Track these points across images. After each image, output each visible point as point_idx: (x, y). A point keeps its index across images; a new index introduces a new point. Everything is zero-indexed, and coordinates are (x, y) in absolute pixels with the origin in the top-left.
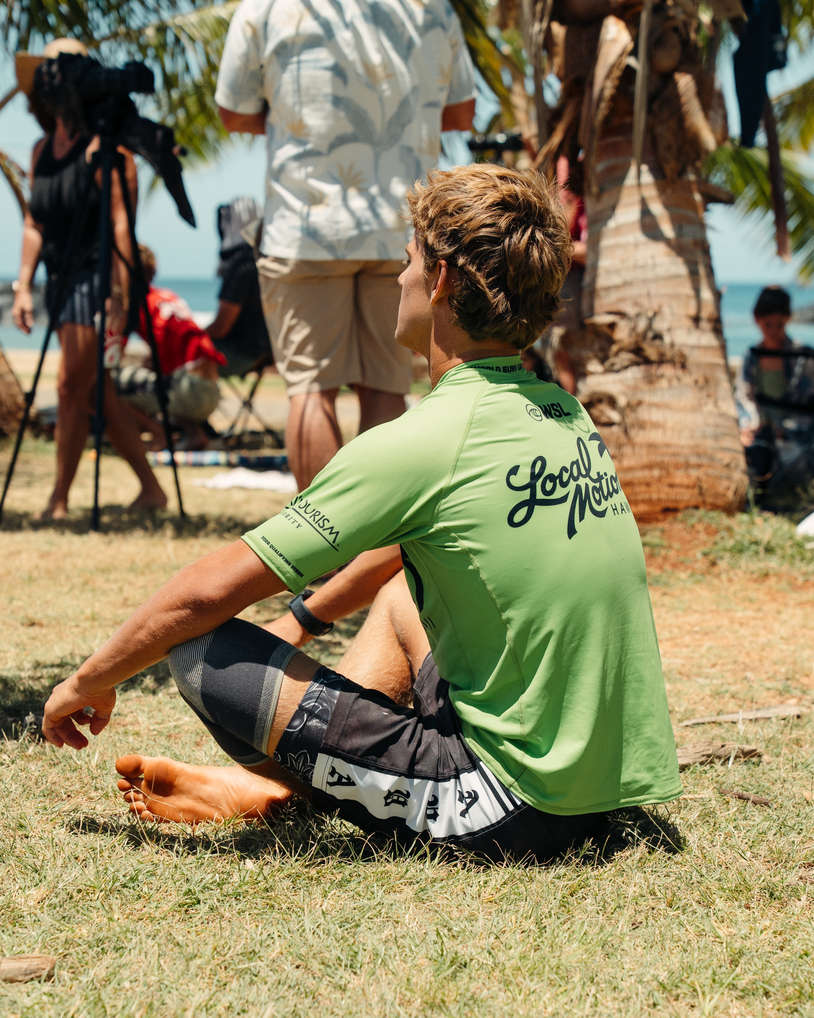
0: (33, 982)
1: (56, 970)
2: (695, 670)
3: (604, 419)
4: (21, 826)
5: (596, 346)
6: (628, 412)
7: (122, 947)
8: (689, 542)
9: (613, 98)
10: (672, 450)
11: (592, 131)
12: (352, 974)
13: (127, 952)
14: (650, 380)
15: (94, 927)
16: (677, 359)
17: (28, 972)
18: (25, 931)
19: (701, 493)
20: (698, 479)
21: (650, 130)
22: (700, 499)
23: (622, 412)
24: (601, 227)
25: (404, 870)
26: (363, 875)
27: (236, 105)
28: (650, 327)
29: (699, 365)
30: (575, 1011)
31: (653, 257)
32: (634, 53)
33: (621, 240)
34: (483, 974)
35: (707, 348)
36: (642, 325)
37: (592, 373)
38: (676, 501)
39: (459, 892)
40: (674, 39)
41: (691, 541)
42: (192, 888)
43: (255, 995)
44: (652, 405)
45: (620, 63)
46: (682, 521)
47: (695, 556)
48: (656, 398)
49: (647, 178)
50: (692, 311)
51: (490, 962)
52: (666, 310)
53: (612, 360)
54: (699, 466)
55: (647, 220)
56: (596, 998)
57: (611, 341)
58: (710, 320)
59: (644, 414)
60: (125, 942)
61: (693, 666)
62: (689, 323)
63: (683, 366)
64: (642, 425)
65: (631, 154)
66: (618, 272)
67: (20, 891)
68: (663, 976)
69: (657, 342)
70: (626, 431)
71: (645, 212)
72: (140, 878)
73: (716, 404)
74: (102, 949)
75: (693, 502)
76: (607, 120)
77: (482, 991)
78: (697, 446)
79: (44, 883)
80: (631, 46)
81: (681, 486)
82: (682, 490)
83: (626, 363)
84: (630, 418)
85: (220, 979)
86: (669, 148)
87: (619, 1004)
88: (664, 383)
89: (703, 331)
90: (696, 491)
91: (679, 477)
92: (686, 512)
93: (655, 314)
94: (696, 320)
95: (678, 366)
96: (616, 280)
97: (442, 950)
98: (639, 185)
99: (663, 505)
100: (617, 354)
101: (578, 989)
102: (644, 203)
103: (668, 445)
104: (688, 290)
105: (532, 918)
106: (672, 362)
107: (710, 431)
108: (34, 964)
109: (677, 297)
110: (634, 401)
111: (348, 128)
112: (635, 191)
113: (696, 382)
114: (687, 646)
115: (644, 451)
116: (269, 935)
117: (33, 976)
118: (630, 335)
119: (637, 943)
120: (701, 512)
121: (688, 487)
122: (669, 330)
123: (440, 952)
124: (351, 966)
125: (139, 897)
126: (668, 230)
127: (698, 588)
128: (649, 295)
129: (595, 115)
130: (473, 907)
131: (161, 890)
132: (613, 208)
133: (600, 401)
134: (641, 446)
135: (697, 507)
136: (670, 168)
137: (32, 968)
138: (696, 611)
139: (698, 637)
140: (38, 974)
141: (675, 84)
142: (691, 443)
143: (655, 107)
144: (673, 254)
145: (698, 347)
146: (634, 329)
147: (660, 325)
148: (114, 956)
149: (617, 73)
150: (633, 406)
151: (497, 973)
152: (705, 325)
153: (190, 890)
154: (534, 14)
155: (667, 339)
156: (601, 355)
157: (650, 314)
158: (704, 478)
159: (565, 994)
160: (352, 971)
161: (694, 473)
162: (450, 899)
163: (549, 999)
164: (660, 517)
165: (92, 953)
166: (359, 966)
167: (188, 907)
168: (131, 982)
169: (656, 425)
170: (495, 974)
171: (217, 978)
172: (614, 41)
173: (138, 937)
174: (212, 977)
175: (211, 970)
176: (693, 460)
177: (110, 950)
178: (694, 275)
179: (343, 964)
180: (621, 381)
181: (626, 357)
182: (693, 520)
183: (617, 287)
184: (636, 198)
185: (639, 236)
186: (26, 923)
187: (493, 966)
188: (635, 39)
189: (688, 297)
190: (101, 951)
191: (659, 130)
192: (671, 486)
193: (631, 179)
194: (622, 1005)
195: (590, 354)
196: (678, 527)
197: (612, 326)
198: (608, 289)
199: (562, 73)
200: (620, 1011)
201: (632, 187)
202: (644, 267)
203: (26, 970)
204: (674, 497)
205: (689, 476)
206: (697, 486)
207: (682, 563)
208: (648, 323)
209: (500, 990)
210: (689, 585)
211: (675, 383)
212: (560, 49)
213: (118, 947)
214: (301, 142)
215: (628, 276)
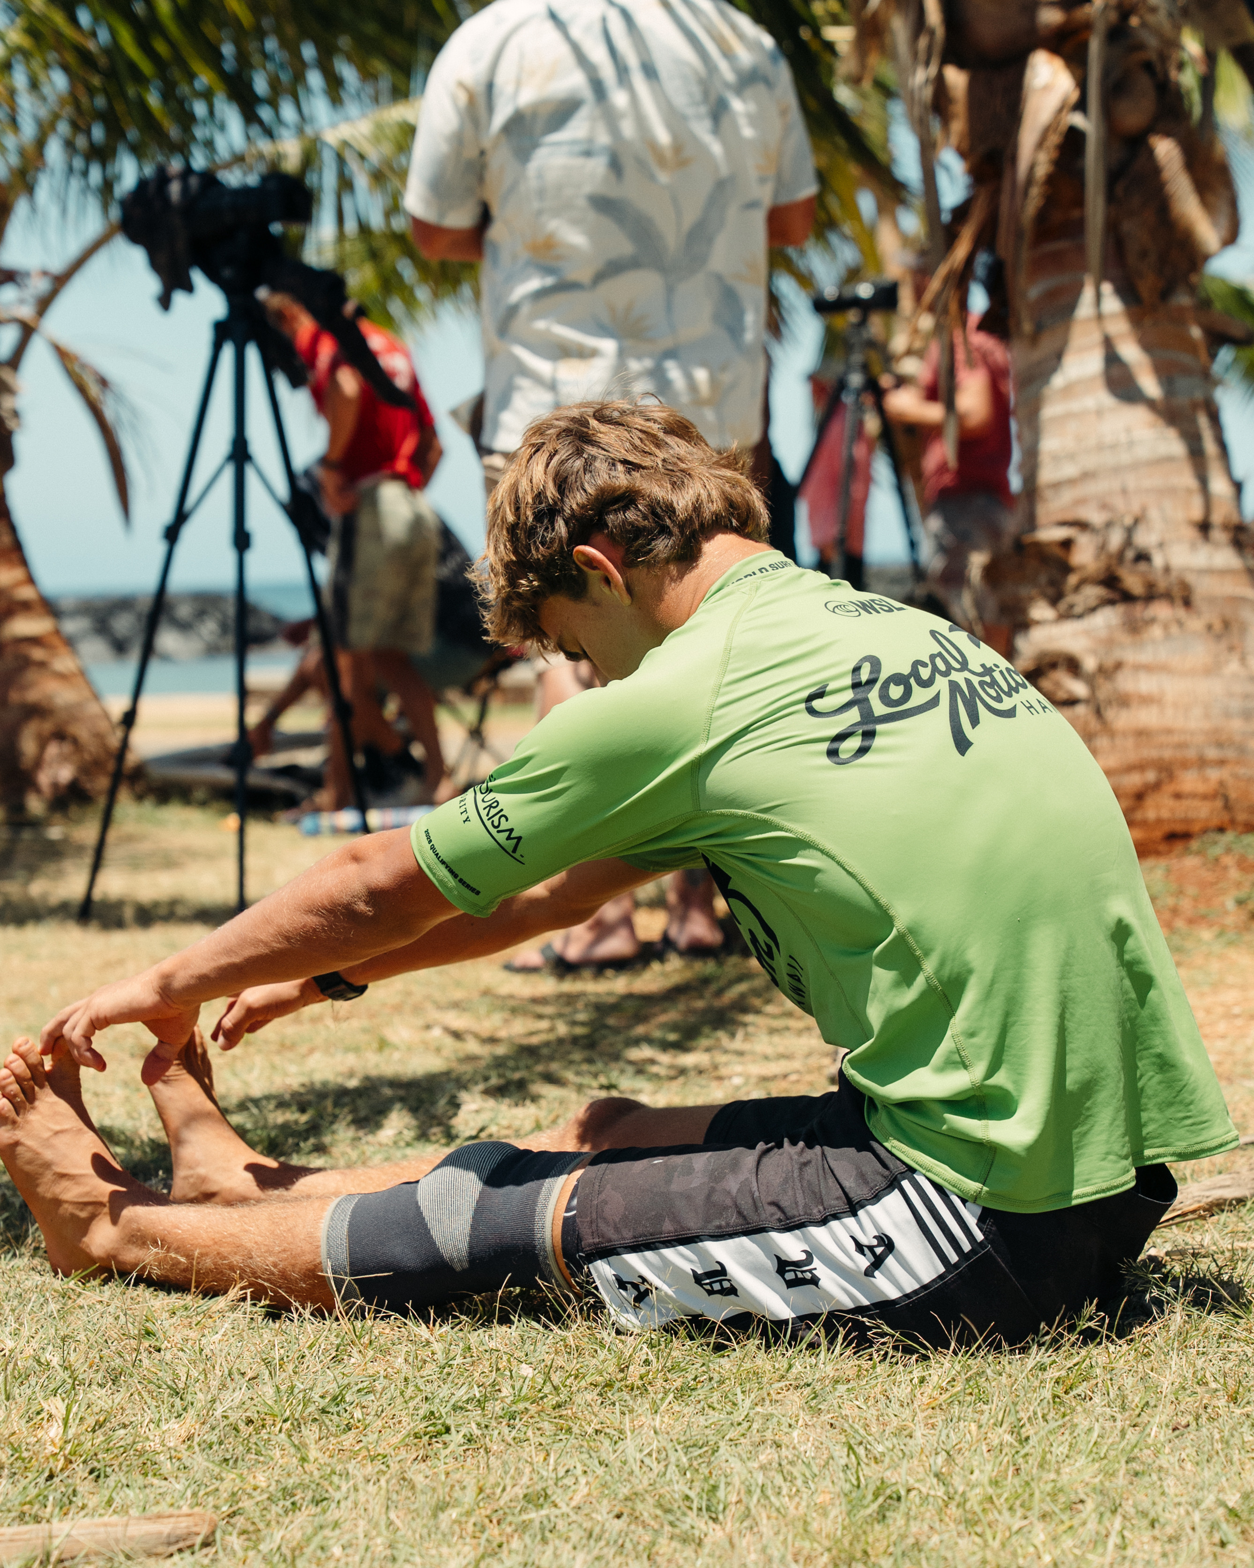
0: (182, 1555)
1: (218, 1535)
2: (1239, 1069)
3: (1061, 695)
4: (148, 1333)
5: (1043, 579)
6: (1100, 681)
7: (325, 1499)
8: (1212, 884)
9: (1051, 180)
10: (1176, 739)
11: (1019, 234)
12: (710, 1522)
13: (333, 1505)
14: (1134, 627)
15: (277, 1471)
16: (1177, 592)
17: (173, 1539)
18: (164, 1483)
19: (1227, 806)
20: (1221, 783)
21: (1112, 227)
22: (1226, 817)
23: (1090, 680)
24: (1041, 387)
25: (786, 1366)
26: (716, 1377)
27: (442, 214)
28: (1128, 542)
29: (1212, 600)
30: (1090, 1556)
31: (1128, 430)
32: (1081, 105)
33: (1075, 405)
34: (930, 1512)
35: (1223, 573)
36: (1116, 539)
37: (1038, 623)
38: (1186, 821)
39: (879, 1396)
40: (1144, 82)
41: (1216, 883)
42: (435, 1409)
43: (551, 1557)
44: (1139, 668)
45: (1058, 124)
46: (1199, 853)
47: (1223, 905)
48: (1145, 656)
49: (1112, 304)
50: (1197, 513)
51: (940, 1492)
52: (1154, 514)
53: (1070, 599)
54: (1222, 763)
55: (1116, 372)
56: (1123, 1537)
57: (1066, 569)
58: (1226, 527)
59: (1126, 682)
60: (330, 1490)
61: (1235, 1063)
62: (1192, 533)
63: (1187, 602)
64: (1124, 701)
65: (1083, 267)
66: (1071, 457)
67: (152, 1426)
68: (1233, 1499)
69: (1142, 566)
70: (1098, 713)
71: (1112, 359)
72: (348, 1398)
73: (1243, 660)
74: (293, 1504)
75: (1215, 822)
76: (1042, 216)
77: (929, 1538)
78: (1216, 731)
79: (191, 1412)
80: (1075, 96)
81: (1194, 796)
82: (1196, 803)
83: (1093, 602)
84: (1105, 690)
85: (491, 1538)
86: (1143, 254)
87: (1162, 1546)
88: (1156, 631)
89: (1217, 545)
90: (1219, 803)
91: (1189, 781)
92: (1205, 838)
93: (1137, 521)
94: (1204, 527)
95: (1179, 602)
96: (1069, 470)
97: (858, 1479)
98: (1100, 317)
99: (1167, 828)
100: (1077, 588)
101: (1092, 1525)
102: (1108, 344)
103: (1169, 731)
104: (1187, 479)
105: (1005, 1426)
106: (1168, 596)
107: (1236, 704)
108: (183, 1525)
109: (1171, 491)
110: (1109, 662)
111: (624, 247)
112: (1093, 326)
113: (1209, 627)
114: (1223, 1037)
115: (1130, 743)
116: (567, 1471)
117: (181, 1545)
118: (1097, 557)
119: (1184, 1456)
120: (1229, 837)
121: (1205, 797)
122: (1161, 545)
123: (855, 1483)
124: (708, 1509)
125: (349, 1428)
126: (1150, 385)
127: (1233, 954)
128: (1124, 491)
129: (1023, 207)
130: (904, 1416)
131: (384, 1414)
132: (1058, 356)
133: (1053, 666)
134: (1124, 734)
135: (1221, 830)
136: (1146, 286)
137: (179, 1532)
138: (1231, 986)
139: (1239, 1022)
140: (188, 1543)
141: (1150, 152)
142: (1206, 725)
143: (1119, 189)
144: (1160, 423)
145: (1210, 571)
146: (1103, 547)
147: (1144, 539)
148: (313, 1512)
149: (1054, 139)
150: (1107, 672)
151: (953, 1509)
152: (1219, 535)
153: (432, 1413)
154: (915, 54)
155: (1158, 560)
156: (1050, 591)
157: (1128, 521)
158: (1230, 782)
159: (1069, 1533)
160: (711, 1518)
161: (1214, 775)
162: (864, 1407)
163: (1044, 1543)
164: (1162, 847)
165: (275, 1509)
166: (721, 1507)
167: (431, 1438)
168: (344, 1548)
169: (1147, 700)
170: (949, 1512)
171: (485, 1536)
172: (1047, 88)
173: (351, 1483)
174: (478, 1534)
175: (475, 1524)
176: (1212, 753)
177: (305, 1504)
178: (1196, 454)
179: (695, 1506)
180: (1087, 633)
181: (1093, 593)
182: (1216, 851)
183: (1071, 482)
184: (1096, 337)
185: (1104, 398)
186: (164, 1471)
187: (946, 1498)
188: (1082, 84)
189: (1189, 491)
190: (290, 1507)
191: (1127, 226)
192: (1178, 796)
193: (1085, 307)
194: (1168, 1547)
195: (1034, 592)
196: (1191, 862)
197: (1067, 544)
198: (1057, 486)
199: (965, 146)
200: (1164, 1555)
201: (1088, 320)
202: (1114, 447)
203: (169, 1535)
204: (1183, 815)
205: (1206, 780)
206: (1220, 794)
207: (1203, 917)
208: (1125, 536)
209: (959, 1534)
210: (1217, 948)
211: (1174, 629)
212: (960, 108)
213: (318, 1497)
214: (548, 270)
215: (1089, 462)
